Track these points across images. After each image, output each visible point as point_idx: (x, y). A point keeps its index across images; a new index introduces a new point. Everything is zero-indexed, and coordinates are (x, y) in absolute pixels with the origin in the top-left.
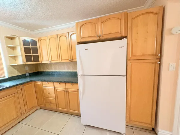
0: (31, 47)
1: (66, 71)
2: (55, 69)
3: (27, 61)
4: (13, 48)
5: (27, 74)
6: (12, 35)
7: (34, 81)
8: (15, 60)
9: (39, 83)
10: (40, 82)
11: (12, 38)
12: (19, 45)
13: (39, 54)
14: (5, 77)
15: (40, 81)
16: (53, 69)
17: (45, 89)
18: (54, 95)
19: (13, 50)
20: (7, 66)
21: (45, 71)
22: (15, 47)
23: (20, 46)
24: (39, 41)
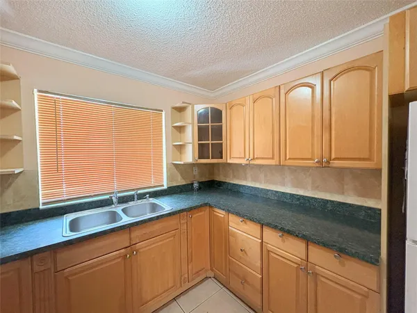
0: (210, 124)
1: (289, 190)
2: (255, 179)
3: (200, 157)
4: (180, 129)
5: (196, 185)
6: (183, 103)
7: (210, 206)
8: (181, 153)
9: (221, 213)
10: (223, 212)
11: (181, 110)
12: (190, 121)
13: (224, 141)
14: (163, 186)
15: (223, 210)
16: (250, 179)
17: (234, 235)
18: (259, 264)
19: (180, 132)
20: (167, 164)
21: (228, 181)
22: (184, 126)
23: (193, 124)
24: (228, 111)
